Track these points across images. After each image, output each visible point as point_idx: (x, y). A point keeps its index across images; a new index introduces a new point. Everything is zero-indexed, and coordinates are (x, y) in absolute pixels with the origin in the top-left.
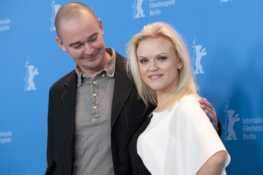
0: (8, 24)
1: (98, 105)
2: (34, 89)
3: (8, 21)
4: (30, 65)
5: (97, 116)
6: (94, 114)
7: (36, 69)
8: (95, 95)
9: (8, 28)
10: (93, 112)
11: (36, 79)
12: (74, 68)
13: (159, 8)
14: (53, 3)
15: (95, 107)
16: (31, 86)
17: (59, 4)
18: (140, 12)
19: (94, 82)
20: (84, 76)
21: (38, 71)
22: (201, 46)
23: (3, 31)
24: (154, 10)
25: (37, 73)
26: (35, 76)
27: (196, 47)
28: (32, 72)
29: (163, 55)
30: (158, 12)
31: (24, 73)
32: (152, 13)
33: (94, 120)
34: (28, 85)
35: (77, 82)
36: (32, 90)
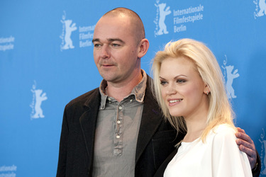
0: (12, 43)
1: (122, 135)
2: (42, 116)
3: (12, 39)
4: (37, 89)
5: (120, 147)
6: (116, 145)
7: (44, 94)
8: (119, 122)
9: (12, 47)
10: (115, 142)
11: (44, 105)
12: (99, 85)
13: (184, 24)
14: (64, 18)
15: (118, 137)
16: (38, 113)
17: (70, 19)
18: (162, 29)
19: (120, 108)
20: (109, 99)
21: (47, 96)
22: (233, 67)
23: (7, 50)
24: (178, 25)
25: (46, 98)
26: (43, 102)
27: (227, 68)
28: (40, 97)
29: (182, 77)
30: (184, 28)
31: (31, 98)
32: (176, 30)
33: (116, 152)
34: (35, 112)
35: (100, 104)
36: (40, 118)
